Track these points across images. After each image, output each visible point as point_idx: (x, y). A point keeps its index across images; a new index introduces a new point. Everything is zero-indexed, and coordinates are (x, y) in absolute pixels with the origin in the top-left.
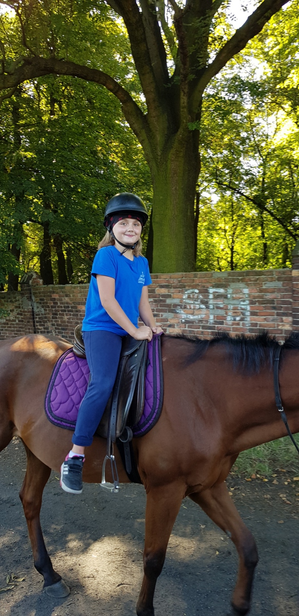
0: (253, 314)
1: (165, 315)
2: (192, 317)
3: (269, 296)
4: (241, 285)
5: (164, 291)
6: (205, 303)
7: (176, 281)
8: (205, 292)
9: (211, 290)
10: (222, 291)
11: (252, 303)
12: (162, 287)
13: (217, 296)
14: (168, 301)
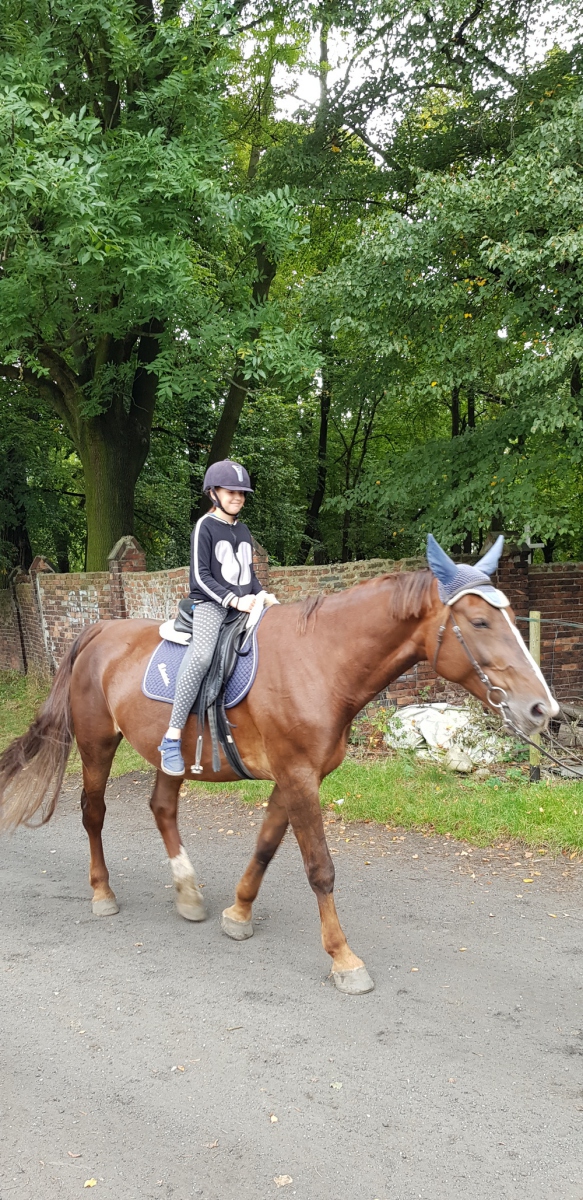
0: (101, 617)
1: (63, 618)
2: (76, 621)
3: (107, 599)
4: (92, 587)
5: (59, 593)
6: (79, 606)
7: (63, 582)
8: (77, 594)
9: (81, 592)
10: (85, 593)
11: (99, 606)
12: (60, 588)
13: (85, 599)
14: (64, 604)
